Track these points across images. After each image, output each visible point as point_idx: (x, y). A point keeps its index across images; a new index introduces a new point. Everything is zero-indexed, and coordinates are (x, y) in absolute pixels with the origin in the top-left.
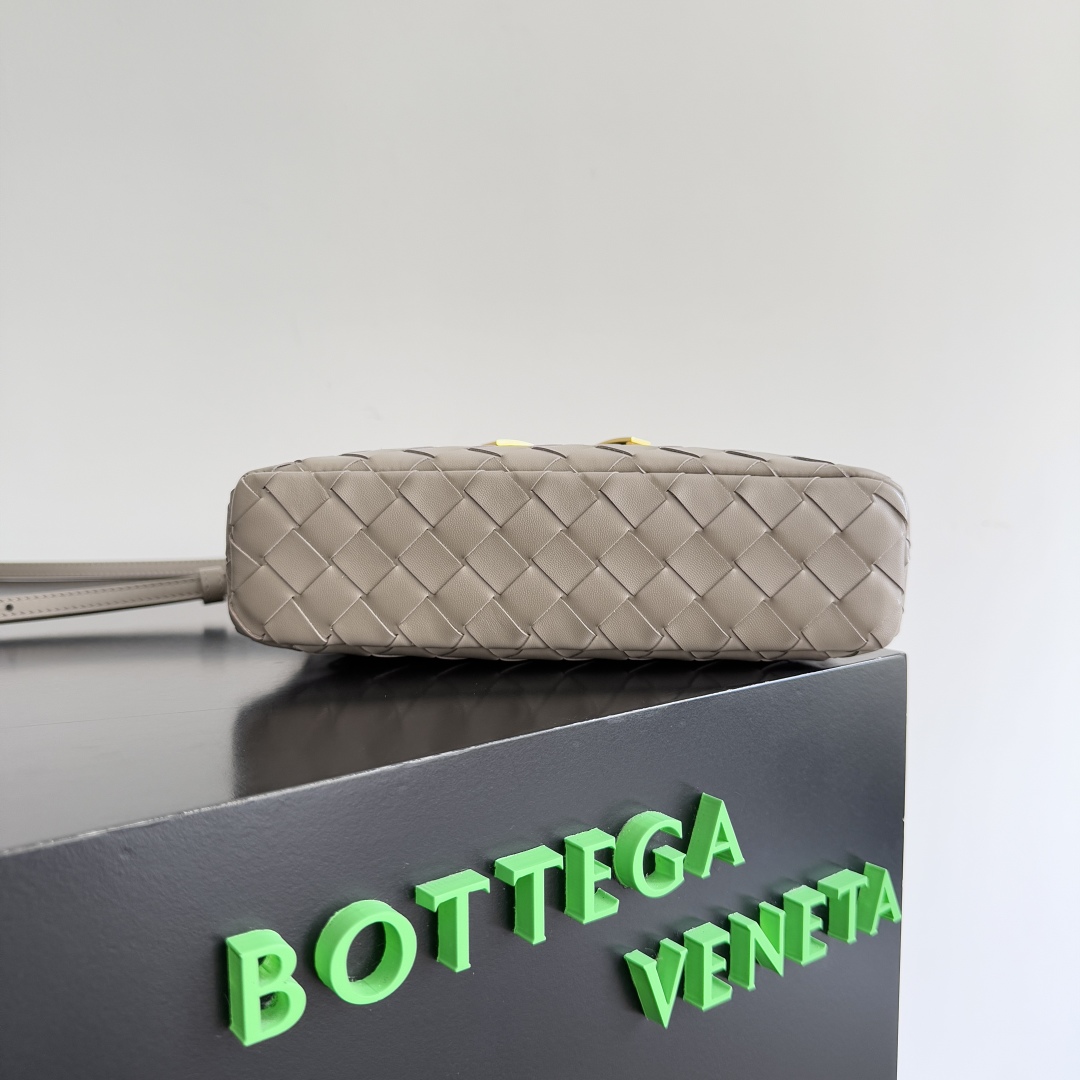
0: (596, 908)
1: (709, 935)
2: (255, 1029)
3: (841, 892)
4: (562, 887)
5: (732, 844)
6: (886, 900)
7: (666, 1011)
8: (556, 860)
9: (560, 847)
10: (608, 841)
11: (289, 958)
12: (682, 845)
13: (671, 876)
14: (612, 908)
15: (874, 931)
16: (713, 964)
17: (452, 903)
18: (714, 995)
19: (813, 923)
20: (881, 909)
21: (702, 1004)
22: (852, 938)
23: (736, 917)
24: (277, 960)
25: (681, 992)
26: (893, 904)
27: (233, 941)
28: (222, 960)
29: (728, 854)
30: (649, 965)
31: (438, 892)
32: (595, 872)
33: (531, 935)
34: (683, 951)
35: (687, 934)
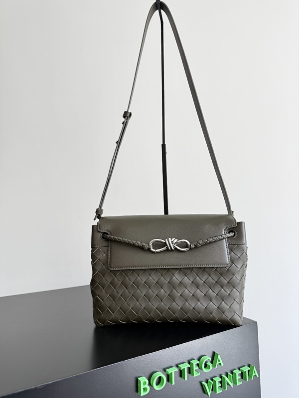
0: (196, 374)
1: (218, 379)
2: (143, 394)
3: (244, 371)
4: (190, 370)
5: (221, 362)
6: (255, 373)
7: (209, 394)
8: (189, 366)
9: (189, 363)
10: (198, 362)
11: (147, 382)
12: (212, 362)
13: (209, 368)
14: (199, 374)
15: (252, 379)
16: (218, 385)
17: (172, 373)
18: (219, 391)
19: (238, 377)
20: (253, 375)
21: (216, 392)
22: (247, 380)
23: (223, 376)
24: (145, 382)
25: (212, 390)
26: (256, 374)
27: (139, 379)
28: (137, 382)
29: (220, 364)
30: (206, 385)
31: (169, 371)
32: (195, 368)
33: (184, 379)
34: (212, 382)
35: (214, 379)
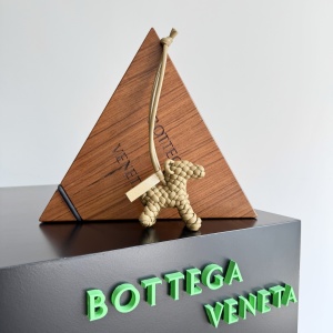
0: (194, 292)
1: (232, 302)
2: (93, 317)
3: (276, 292)
4: (185, 285)
5: (239, 275)
7: (216, 323)
10: (199, 272)
11: (103, 298)
12: (224, 275)
13: (219, 284)
16: (232, 311)
17: (151, 286)
18: (232, 320)
19: (265, 301)
20: (290, 298)
21: (228, 322)
23: (241, 297)
24: (100, 298)
25: (222, 317)
26: (294, 297)
29: (237, 279)
30: (211, 309)
31: (146, 283)
32: (194, 281)
33: (174, 297)
34: (222, 306)
35: (225, 301)
